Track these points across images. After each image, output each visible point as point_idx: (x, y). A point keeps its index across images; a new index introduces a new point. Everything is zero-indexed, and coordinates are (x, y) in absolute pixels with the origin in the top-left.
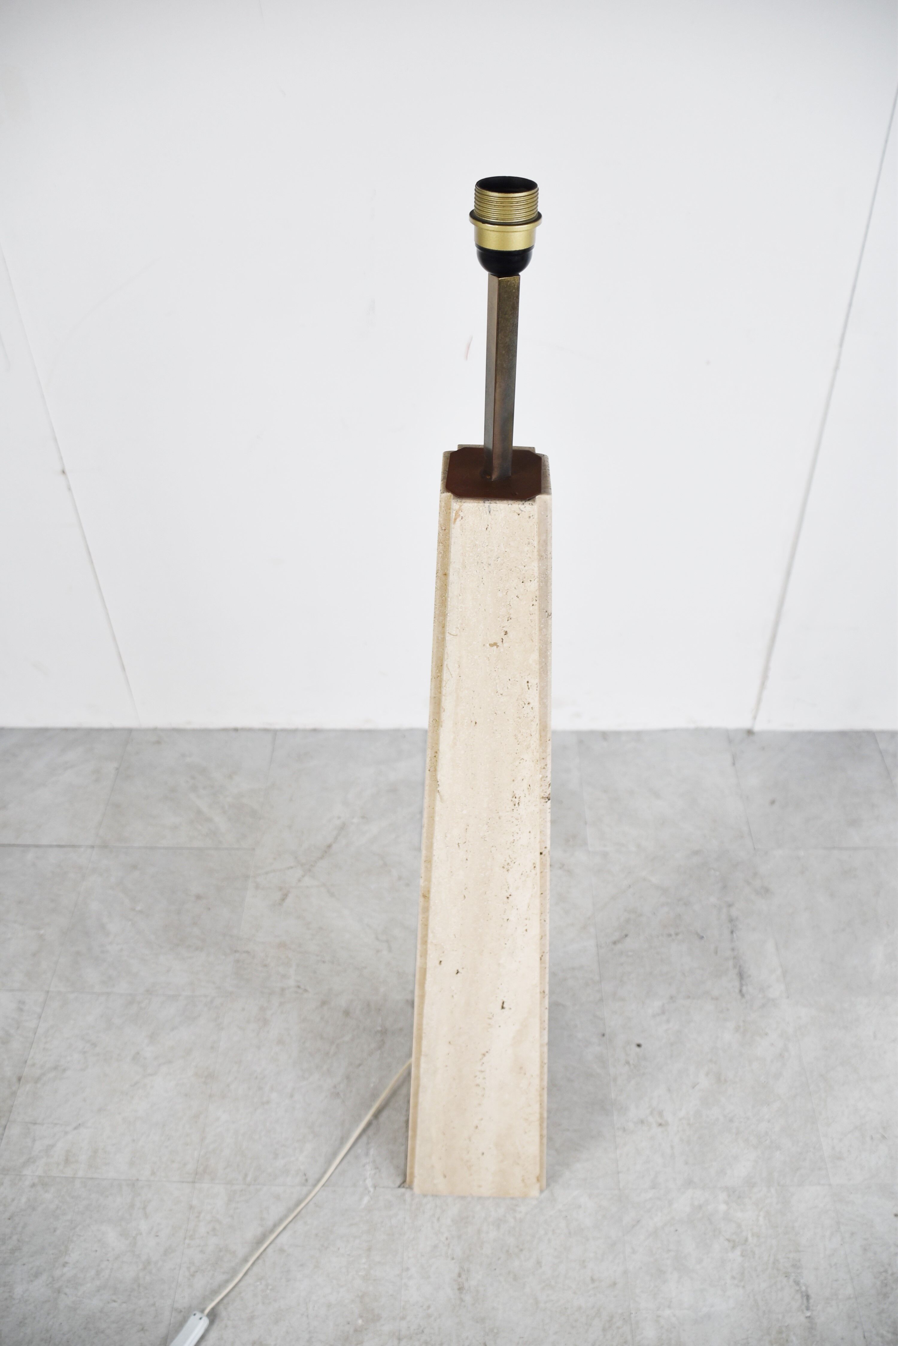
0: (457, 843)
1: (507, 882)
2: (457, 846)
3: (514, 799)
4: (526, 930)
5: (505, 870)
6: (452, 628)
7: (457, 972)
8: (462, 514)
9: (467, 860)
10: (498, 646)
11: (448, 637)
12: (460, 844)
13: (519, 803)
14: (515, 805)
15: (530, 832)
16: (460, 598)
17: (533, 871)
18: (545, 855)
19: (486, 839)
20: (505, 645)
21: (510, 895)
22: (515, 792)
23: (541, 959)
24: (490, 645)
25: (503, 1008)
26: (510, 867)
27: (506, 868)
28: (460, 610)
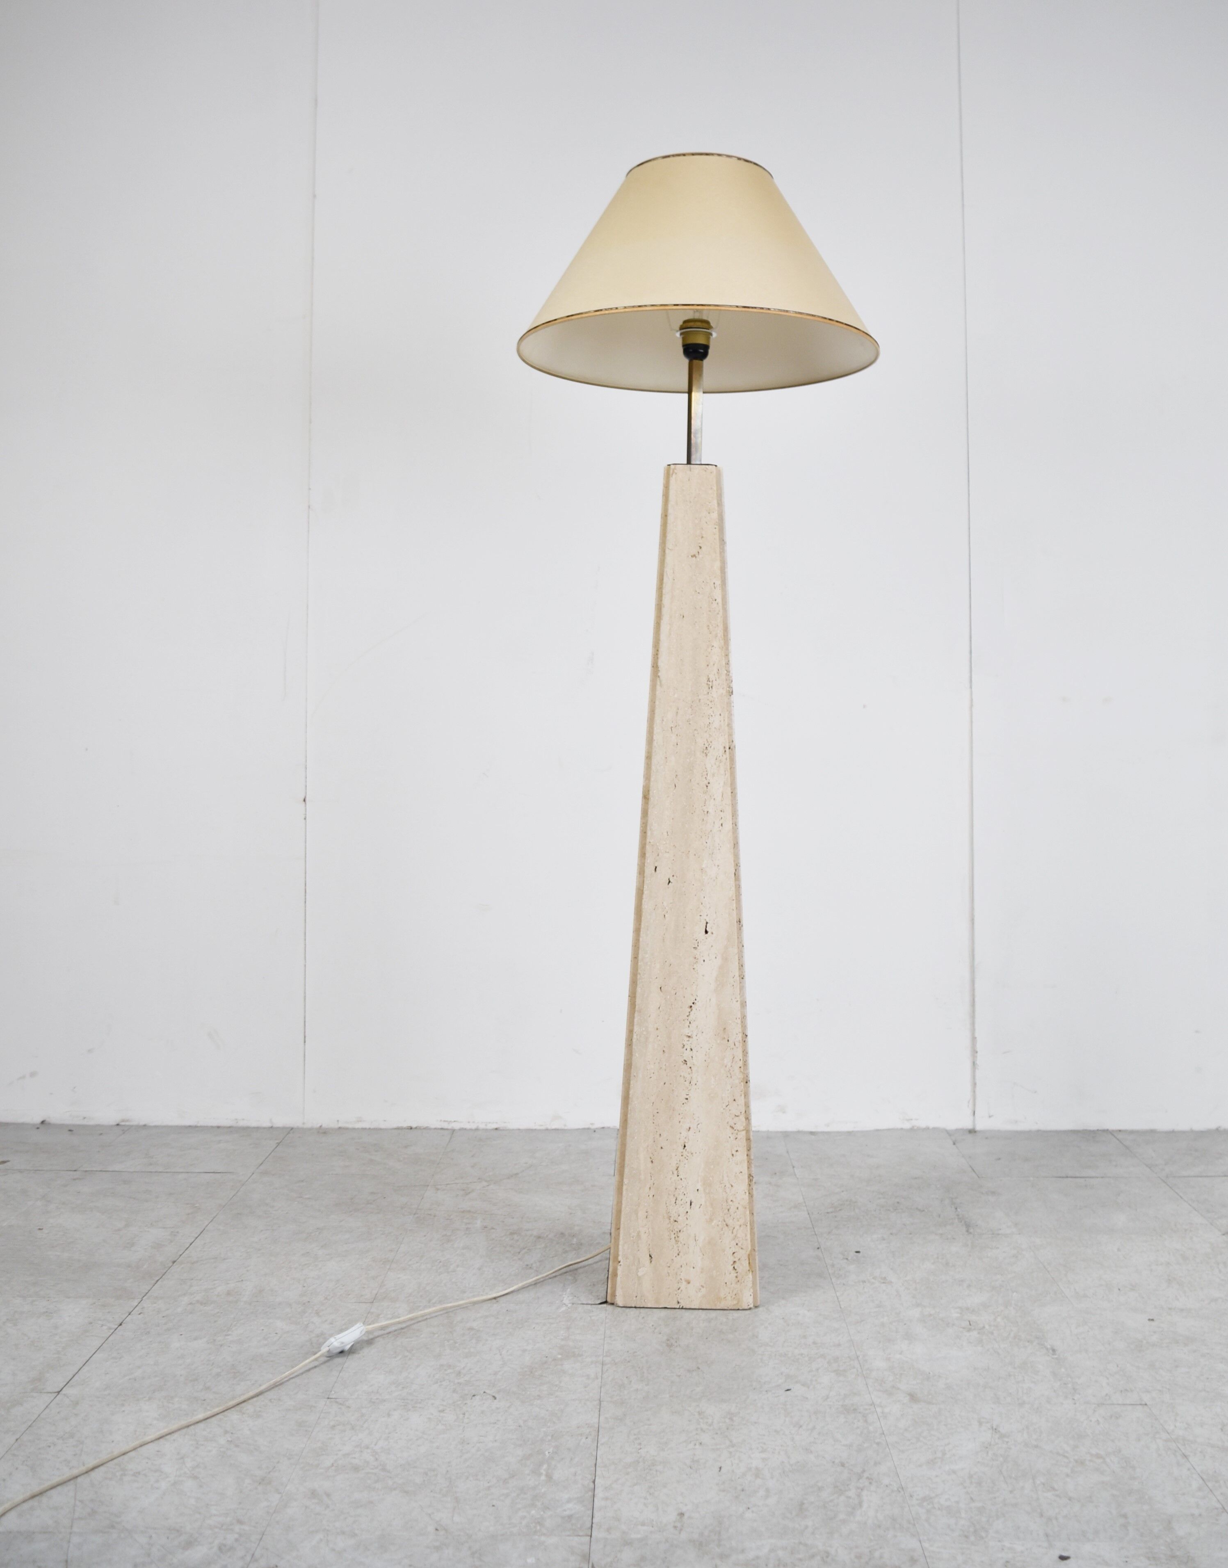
0: (670, 726)
1: (706, 768)
2: (670, 730)
3: (709, 683)
4: (722, 825)
5: (704, 755)
6: (669, 545)
7: (668, 882)
8: (675, 471)
9: (677, 744)
10: (696, 557)
11: (667, 551)
12: (673, 728)
13: (712, 687)
14: (709, 688)
15: (720, 715)
16: (675, 524)
17: (724, 755)
18: (732, 750)
19: (691, 722)
20: (700, 556)
21: (709, 783)
22: (710, 676)
23: (735, 874)
24: (692, 556)
25: (706, 932)
26: (707, 751)
27: (705, 751)
28: (674, 532)
